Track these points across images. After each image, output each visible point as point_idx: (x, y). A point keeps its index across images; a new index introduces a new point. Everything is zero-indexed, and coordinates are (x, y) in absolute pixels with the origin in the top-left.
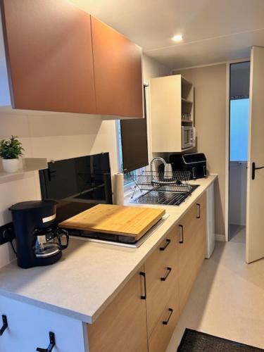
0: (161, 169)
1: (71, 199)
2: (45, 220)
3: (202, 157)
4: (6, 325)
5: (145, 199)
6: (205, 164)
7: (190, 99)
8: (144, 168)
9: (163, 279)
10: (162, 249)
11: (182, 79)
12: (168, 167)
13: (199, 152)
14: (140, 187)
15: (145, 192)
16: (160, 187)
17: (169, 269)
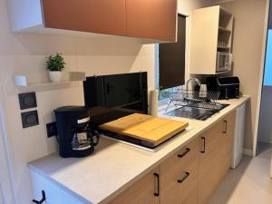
0: (197, 88)
1: (118, 108)
2: (79, 122)
3: (236, 80)
4: (44, 199)
5: (178, 113)
6: (238, 86)
7: (229, 28)
8: (180, 87)
9: (179, 181)
10: (180, 156)
11: (220, 10)
12: (204, 87)
13: (234, 75)
14: (175, 102)
15: (179, 107)
16: (194, 104)
17: (188, 173)
